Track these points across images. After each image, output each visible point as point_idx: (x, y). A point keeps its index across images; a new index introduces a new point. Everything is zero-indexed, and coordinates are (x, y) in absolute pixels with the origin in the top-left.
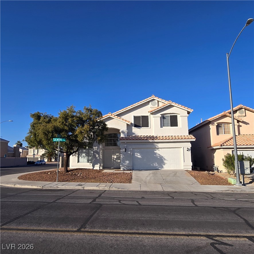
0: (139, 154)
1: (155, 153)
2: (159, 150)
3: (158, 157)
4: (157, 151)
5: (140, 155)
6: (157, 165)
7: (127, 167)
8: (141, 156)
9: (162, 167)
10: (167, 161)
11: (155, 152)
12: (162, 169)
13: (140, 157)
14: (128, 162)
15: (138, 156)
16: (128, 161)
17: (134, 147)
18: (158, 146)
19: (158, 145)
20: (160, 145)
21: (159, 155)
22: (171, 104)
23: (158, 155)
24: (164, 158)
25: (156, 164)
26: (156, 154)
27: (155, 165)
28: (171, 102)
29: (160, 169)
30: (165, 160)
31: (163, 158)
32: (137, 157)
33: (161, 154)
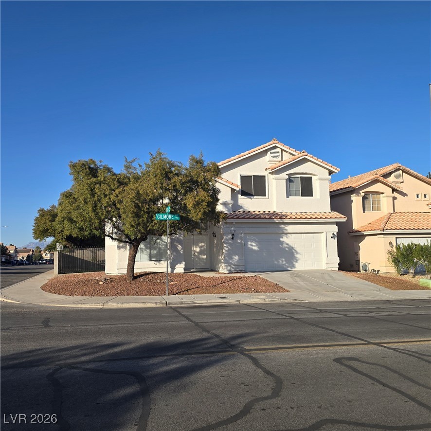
0: (254, 244)
1: (281, 241)
2: (287, 237)
3: (287, 249)
4: (284, 239)
5: (257, 245)
6: (284, 263)
7: (236, 267)
8: (258, 248)
9: (293, 266)
10: (301, 254)
11: (281, 239)
12: (293, 269)
13: (256, 248)
14: (237, 258)
15: (252, 247)
16: (237, 256)
17: (247, 232)
18: (287, 230)
19: (286, 228)
20: (290, 229)
21: (288, 244)
22: (306, 157)
23: (286, 246)
24: (295, 250)
25: (283, 261)
26: (282, 243)
27: (281, 262)
28: (306, 153)
29: (289, 269)
30: (297, 253)
31: (293, 251)
32: (252, 249)
33: (290, 244)
